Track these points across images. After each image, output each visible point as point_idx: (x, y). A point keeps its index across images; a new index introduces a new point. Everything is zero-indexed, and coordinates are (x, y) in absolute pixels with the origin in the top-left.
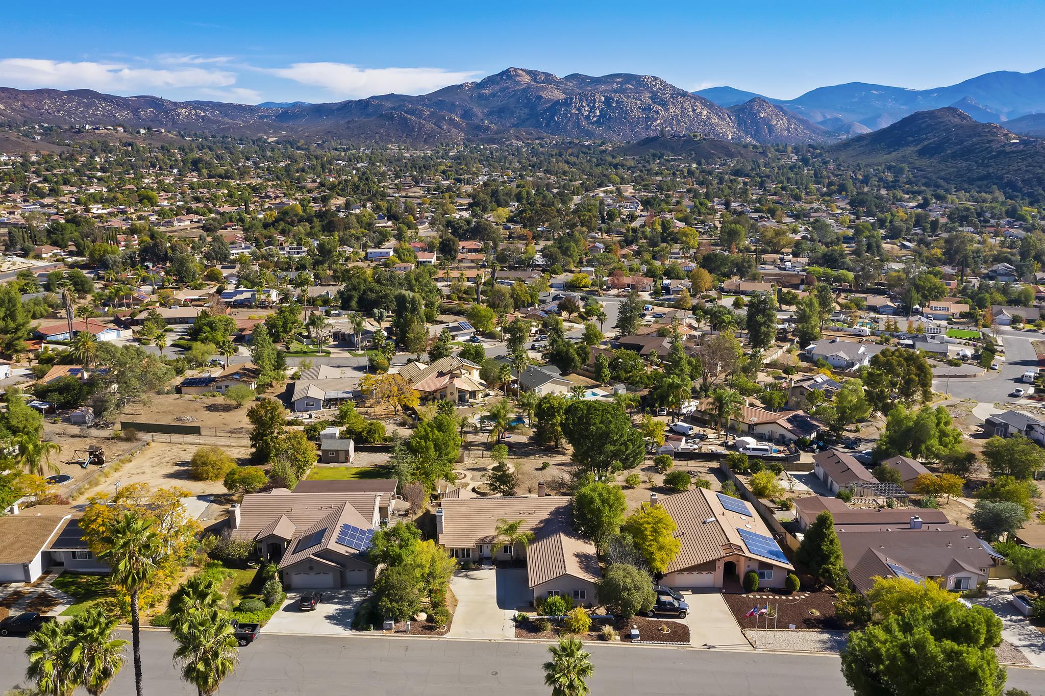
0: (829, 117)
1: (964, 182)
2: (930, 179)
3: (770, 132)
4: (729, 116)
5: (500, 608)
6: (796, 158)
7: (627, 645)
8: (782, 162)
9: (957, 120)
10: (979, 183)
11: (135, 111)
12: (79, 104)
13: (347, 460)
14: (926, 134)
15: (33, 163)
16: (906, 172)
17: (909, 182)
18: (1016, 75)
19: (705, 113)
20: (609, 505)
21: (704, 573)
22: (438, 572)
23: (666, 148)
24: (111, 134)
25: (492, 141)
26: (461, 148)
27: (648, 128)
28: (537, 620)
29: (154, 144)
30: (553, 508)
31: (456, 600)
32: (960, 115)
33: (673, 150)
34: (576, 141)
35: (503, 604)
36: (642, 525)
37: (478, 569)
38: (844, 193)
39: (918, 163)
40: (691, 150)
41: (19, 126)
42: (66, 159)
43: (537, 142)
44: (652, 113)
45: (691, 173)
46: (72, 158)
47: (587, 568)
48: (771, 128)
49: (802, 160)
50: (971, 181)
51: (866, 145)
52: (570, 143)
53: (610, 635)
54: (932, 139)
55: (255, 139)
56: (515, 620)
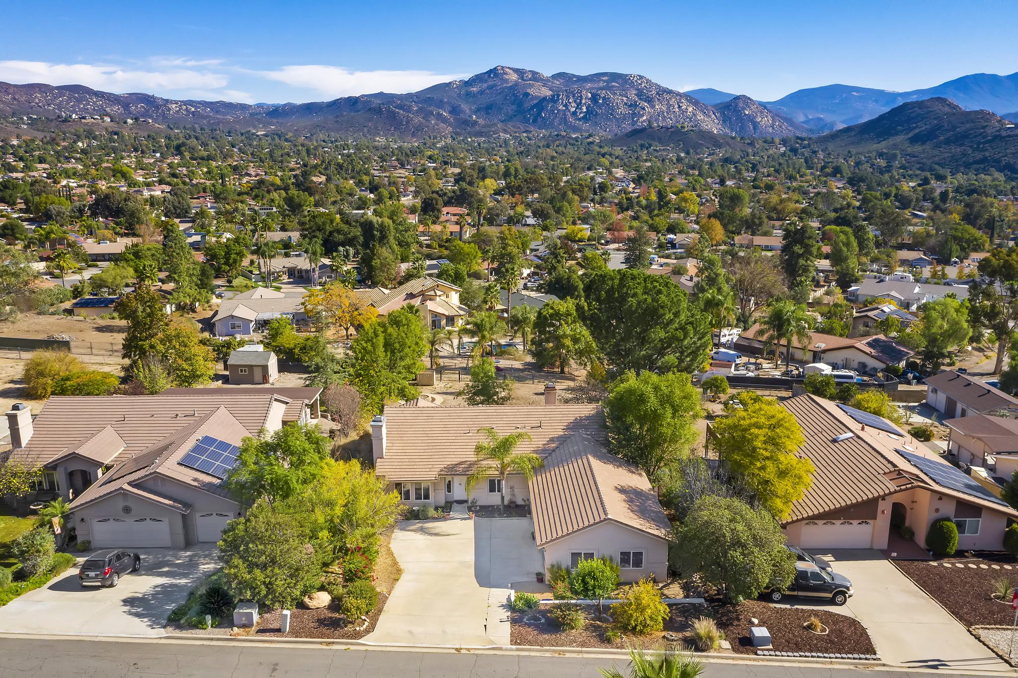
0: (811, 117)
1: (959, 165)
2: (924, 164)
3: (754, 128)
4: (714, 113)
5: (481, 585)
6: (784, 149)
7: (746, 660)
8: (771, 152)
9: (947, 109)
10: (977, 166)
11: (126, 106)
12: (70, 99)
13: (265, 379)
14: (916, 123)
15: (13, 146)
16: (899, 158)
17: (903, 167)
18: (994, 77)
19: (690, 109)
20: (673, 406)
21: (855, 522)
22: (361, 514)
23: (654, 139)
24: (98, 124)
25: (480, 134)
26: (449, 141)
27: (634, 123)
28: (559, 607)
29: (141, 133)
30: (572, 419)
31: (399, 571)
32: (950, 105)
33: (660, 141)
34: (564, 134)
35: (484, 578)
36: (745, 430)
37: (445, 519)
38: (838, 175)
39: (909, 150)
40: (678, 140)
41: (7, 117)
42: (47, 143)
43: (525, 135)
44: (638, 109)
45: (679, 160)
46: (53, 141)
47: (643, 512)
48: (756, 125)
49: (791, 150)
50: (967, 166)
51: (855, 136)
52: (557, 135)
53: (711, 639)
54: (923, 127)
55: (243, 131)
56: (510, 606)
